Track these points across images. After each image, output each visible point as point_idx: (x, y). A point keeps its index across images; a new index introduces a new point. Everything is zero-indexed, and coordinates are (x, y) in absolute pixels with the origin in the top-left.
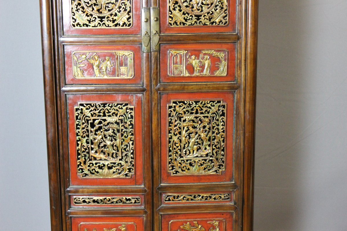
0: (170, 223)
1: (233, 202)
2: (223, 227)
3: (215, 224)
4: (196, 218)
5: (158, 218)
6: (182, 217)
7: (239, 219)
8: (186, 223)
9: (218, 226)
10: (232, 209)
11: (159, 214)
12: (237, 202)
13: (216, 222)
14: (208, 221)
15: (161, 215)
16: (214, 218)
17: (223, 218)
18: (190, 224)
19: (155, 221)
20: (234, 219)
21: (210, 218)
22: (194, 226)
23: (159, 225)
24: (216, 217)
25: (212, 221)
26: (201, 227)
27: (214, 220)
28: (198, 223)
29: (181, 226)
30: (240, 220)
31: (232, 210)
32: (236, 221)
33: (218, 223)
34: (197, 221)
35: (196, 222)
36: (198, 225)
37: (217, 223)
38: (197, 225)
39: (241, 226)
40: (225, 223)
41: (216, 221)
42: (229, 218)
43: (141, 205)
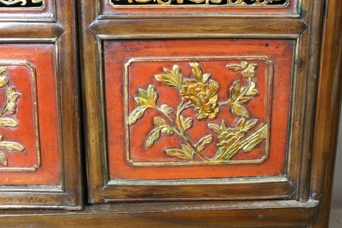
0: (126, 65)
1: (295, 11)
2: (266, 81)
3: (246, 71)
4: (197, 55)
5: (94, 50)
6: (160, 50)
7: (310, 57)
8: (170, 67)
9: (253, 75)
10: (293, 28)
11: (95, 38)
12: (307, 9)
13: (247, 66)
14: (228, 61)
15: (102, 41)
16: (243, 53)
17: (267, 55)
18: (180, 71)
19: (86, 57)
20: (296, 58)
21: (232, 54)
22: (190, 76)
23: (98, 70)
24: (250, 53)
25: (239, 61)
26: (209, 78)
27: (244, 60)
28: (200, 68)
29: (156, 76)
30: (312, 60)
31: (292, 31)
32: (302, 63)
33: (255, 69)
34: (198, 62)
35: (197, 64)
36: (202, 74)
37: (251, 69)
38: (199, 73)
39: (315, 76)
40: (271, 69)
41: (249, 62)
42: (284, 55)
43: (45, 10)
